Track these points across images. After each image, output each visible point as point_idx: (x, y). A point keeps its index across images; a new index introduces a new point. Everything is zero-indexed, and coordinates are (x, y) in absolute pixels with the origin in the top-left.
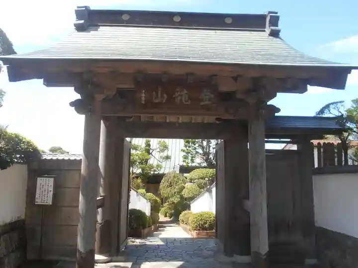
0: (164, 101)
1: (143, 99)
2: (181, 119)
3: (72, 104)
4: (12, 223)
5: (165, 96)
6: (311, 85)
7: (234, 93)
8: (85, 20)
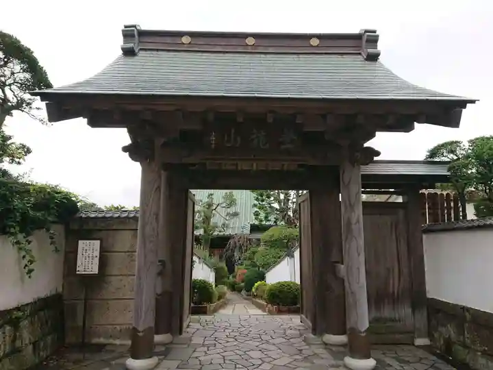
0: (237, 145)
1: (213, 142)
2: (255, 165)
3: (125, 149)
4: (47, 297)
5: (239, 139)
6: (419, 122)
7: (322, 133)
8: (135, 43)
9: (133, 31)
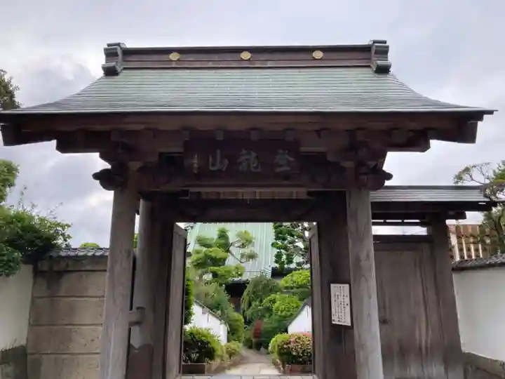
0: (224, 169)
1: (195, 165)
3: (96, 176)
4: (6, 350)
5: (226, 162)
7: (324, 154)
8: (117, 62)
9: (116, 49)
